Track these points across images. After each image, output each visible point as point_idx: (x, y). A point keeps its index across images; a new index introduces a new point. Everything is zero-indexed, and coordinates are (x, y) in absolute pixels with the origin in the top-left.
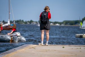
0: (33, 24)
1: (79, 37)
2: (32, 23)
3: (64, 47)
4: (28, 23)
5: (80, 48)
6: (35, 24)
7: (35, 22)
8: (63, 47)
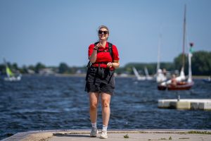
0: (45, 73)
1: (169, 108)
2: (41, 72)
3: (129, 135)
4: (31, 71)
5: (170, 139)
6: (50, 75)
7: (49, 68)
8: (126, 137)
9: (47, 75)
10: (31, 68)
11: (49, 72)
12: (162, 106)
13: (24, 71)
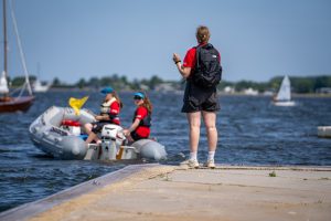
0: (163, 89)
2: (157, 88)
4: (144, 87)
6: (169, 92)
7: (168, 82)
9: (165, 92)
10: (144, 82)
11: (167, 88)
12: (323, 134)
13: (136, 86)
